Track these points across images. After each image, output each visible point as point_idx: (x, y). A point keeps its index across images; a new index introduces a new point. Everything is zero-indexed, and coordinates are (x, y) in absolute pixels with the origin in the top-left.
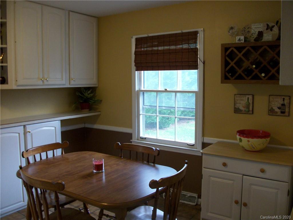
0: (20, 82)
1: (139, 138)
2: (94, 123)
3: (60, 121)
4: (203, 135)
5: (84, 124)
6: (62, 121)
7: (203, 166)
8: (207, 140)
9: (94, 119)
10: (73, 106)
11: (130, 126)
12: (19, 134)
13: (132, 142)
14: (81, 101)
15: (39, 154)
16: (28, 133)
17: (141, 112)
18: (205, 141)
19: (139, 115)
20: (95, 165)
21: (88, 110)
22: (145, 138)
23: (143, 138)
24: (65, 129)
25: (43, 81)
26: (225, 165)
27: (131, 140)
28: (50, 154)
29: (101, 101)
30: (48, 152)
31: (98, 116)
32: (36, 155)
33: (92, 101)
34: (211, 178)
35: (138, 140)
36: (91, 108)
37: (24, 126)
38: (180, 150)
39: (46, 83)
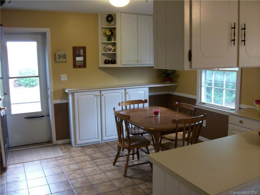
0: (123, 63)
1: (201, 103)
2: (174, 91)
3: (148, 88)
4: (240, 103)
5: (168, 92)
6: (150, 88)
7: (229, 122)
8: (242, 106)
9: (174, 88)
10: (160, 78)
11: (195, 94)
12: (122, 93)
13: (196, 106)
14: (165, 76)
15: (129, 105)
16: (127, 94)
17: (203, 84)
18: (241, 107)
19: (201, 86)
20: (154, 112)
21: (170, 82)
22: (204, 103)
23: (203, 103)
24: (152, 94)
25: (138, 63)
26: (241, 122)
27: (195, 104)
28: (136, 106)
29: (178, 76)
30: (135, 105)
31: (177, 86)
32: (127, 106)
33: (172, 76)
34: (233, 131)
35: (200, 104)
36: (172, 81)
37: (125, 89)
38: (225, 112)
39: (139, 63)
